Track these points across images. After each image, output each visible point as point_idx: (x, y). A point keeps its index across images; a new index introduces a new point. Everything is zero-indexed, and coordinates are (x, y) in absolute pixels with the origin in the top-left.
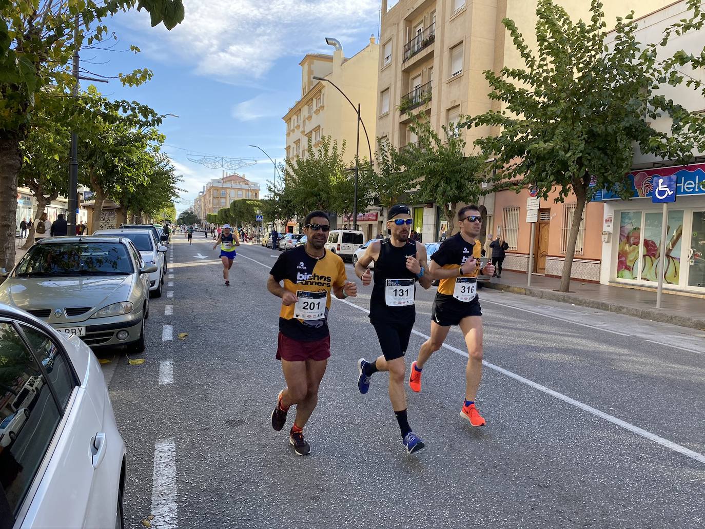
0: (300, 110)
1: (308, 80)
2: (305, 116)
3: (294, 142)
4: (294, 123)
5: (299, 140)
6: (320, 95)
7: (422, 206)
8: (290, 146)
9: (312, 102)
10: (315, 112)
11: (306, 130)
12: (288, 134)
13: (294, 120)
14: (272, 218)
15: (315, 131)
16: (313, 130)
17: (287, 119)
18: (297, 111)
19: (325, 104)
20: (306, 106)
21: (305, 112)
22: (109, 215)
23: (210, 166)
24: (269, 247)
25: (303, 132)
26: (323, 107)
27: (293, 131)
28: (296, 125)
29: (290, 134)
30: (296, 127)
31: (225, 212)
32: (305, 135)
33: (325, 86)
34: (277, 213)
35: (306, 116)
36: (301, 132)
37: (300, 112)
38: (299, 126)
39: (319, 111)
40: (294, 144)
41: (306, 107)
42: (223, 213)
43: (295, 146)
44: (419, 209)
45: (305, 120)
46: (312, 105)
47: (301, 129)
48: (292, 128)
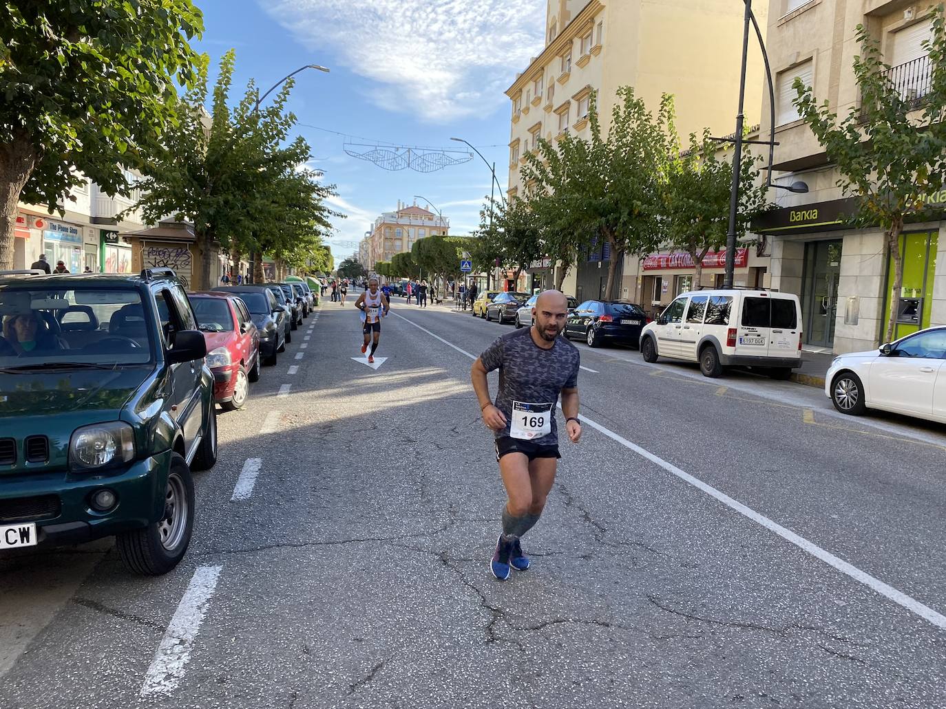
0: (543, 68)
1: (562, 8)
2: (552, 77)
3: (528, 130)
4: (528, 97)
5: (540, 123)
6: (592, 28)
7: (935, 225)
8: (518, 140)
9: (571, 48)
10: (578, 64)
11: (553, 102)
12: (516, 119)
13: (528, 92)
14: (486, 266)
15: (578, 100)
16: (573, 98)
17: (515, 92)
18: (535, 75)
19: (603, 42)
20: (557, 58)
21: (554, 69)
22: (177, 255)
23: (386, 164)
24: (490, 319)
25: (548, 108)
26: (598, 49)
27: (527, 109)
28: (532, 98)
29: (519, 117)
30: (533, 103)
31: (403, 258)
32: (554, 112)
33: (604, 6)
34: (496, 256)
35: (555, 80)
36: (544, 109)
37: (542, 75)
38: (539, 99)
39: (589, 57)
40: (528, 133)
41: (557, 60)
42: (400, 261)
43: (529, 136)
44: (908, 235)
45: (552, 87)
46: (570, 54)
47: (544, 103)
48: (523, 106)
